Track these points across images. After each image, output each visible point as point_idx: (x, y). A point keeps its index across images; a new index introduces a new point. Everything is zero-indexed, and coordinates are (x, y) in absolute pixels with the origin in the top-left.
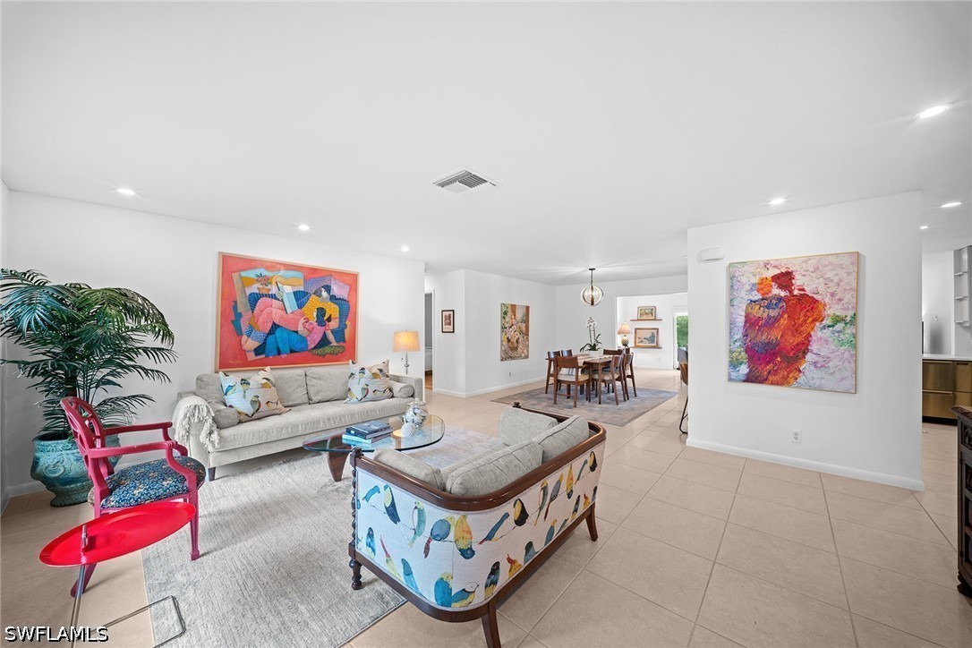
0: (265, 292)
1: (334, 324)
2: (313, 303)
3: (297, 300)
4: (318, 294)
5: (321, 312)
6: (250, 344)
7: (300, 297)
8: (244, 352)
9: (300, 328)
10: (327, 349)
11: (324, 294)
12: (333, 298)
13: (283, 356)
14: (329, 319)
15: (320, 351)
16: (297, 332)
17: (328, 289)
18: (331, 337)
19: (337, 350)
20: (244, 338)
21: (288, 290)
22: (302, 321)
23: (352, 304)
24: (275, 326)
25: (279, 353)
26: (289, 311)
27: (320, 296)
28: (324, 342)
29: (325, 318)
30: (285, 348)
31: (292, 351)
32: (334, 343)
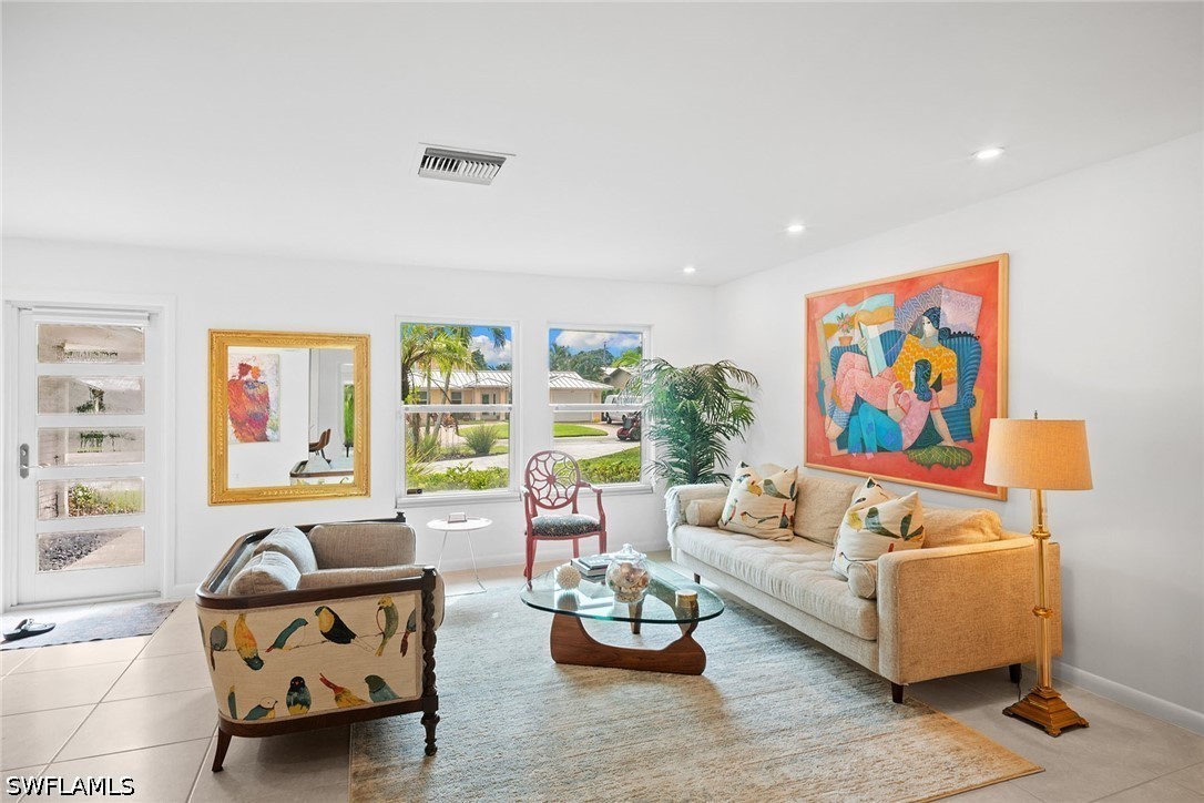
0: (846, 343)
1: (948, 396)
2: (911, 351)
3: (885, 351)
4: (917, 331)
5: (924, 367)
6: (834, 430)
7: (891, 341)
8: (827, 440)
9: (891, 406)
10: (935, 454)
11: (929, 328)
12: (945, 335)
13: (869, 455)
14: (938, 386)
15: (921, 454)
16: (885, 412)
17: (934, 315)
18: (942, 426)
19: (956, 457)
20: (828, 419)
21: (873, 332)
22: (893, 390)
23: (986, 342)
24: (859, 401)
25: (864, 451)
26: (875, 373)
27: (920, 334)
28: (928, 437)
29: (931, 382)
30: (871, 442)
31: (880, 449)
32: (948, 442)
